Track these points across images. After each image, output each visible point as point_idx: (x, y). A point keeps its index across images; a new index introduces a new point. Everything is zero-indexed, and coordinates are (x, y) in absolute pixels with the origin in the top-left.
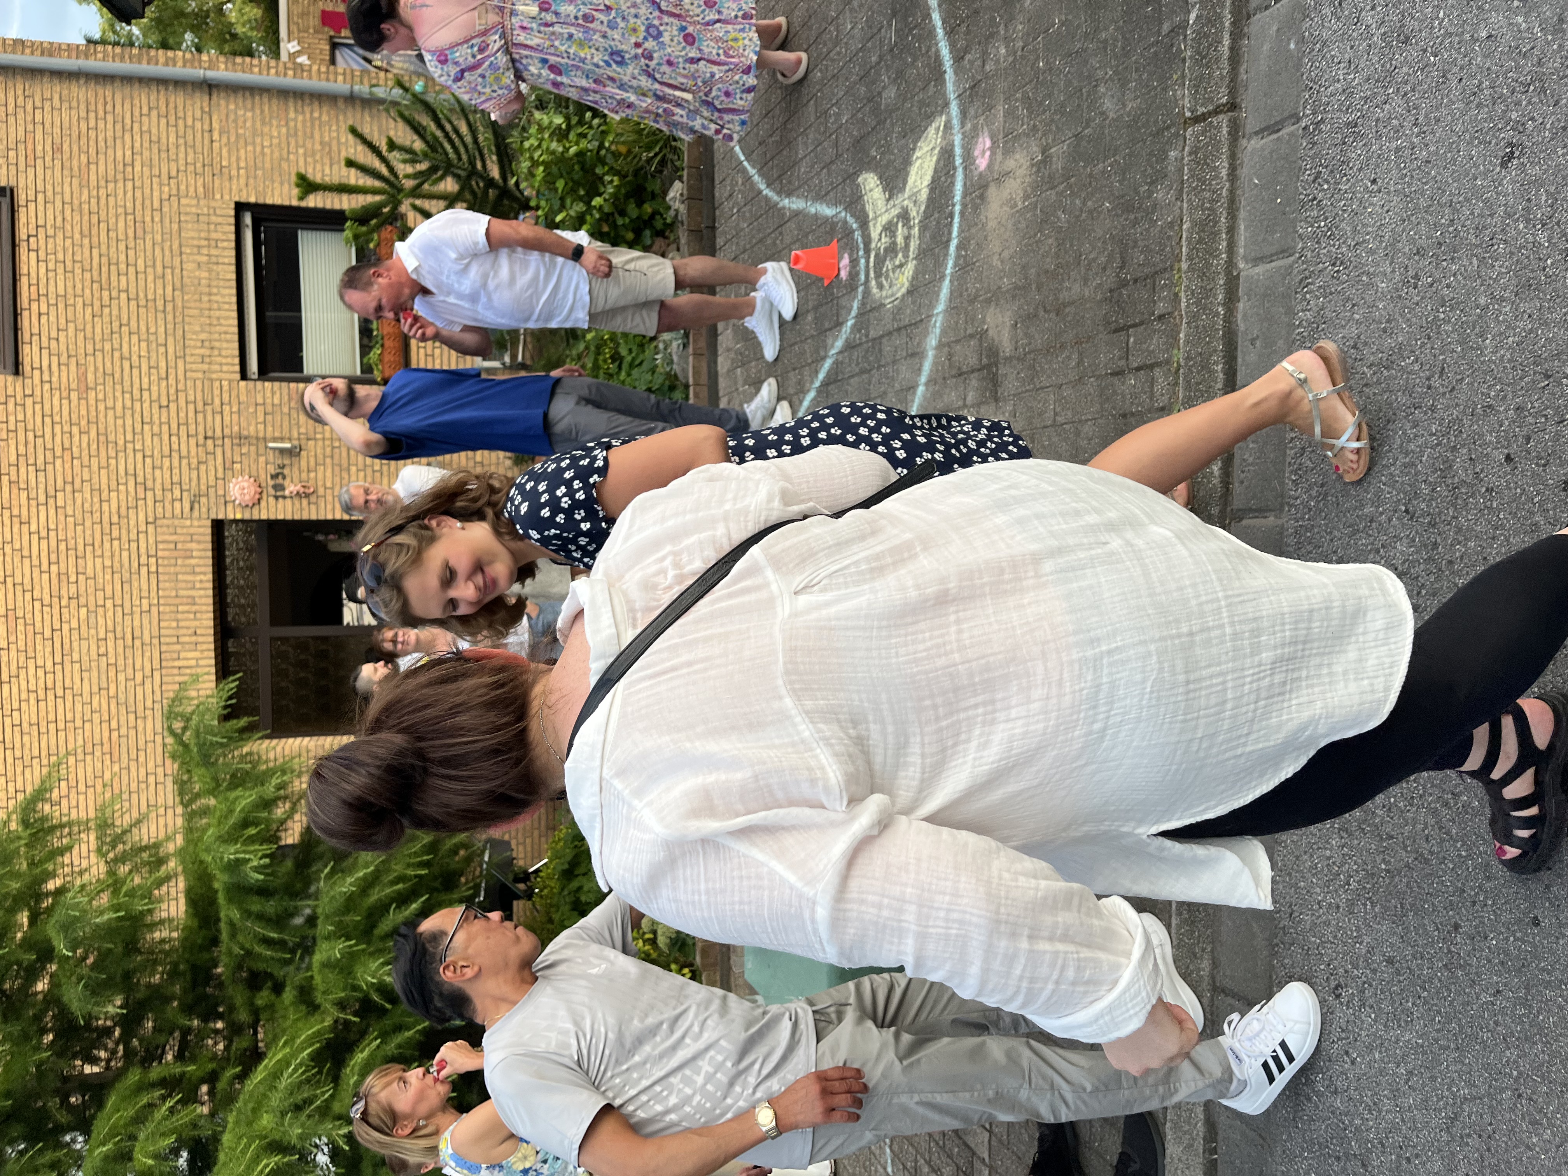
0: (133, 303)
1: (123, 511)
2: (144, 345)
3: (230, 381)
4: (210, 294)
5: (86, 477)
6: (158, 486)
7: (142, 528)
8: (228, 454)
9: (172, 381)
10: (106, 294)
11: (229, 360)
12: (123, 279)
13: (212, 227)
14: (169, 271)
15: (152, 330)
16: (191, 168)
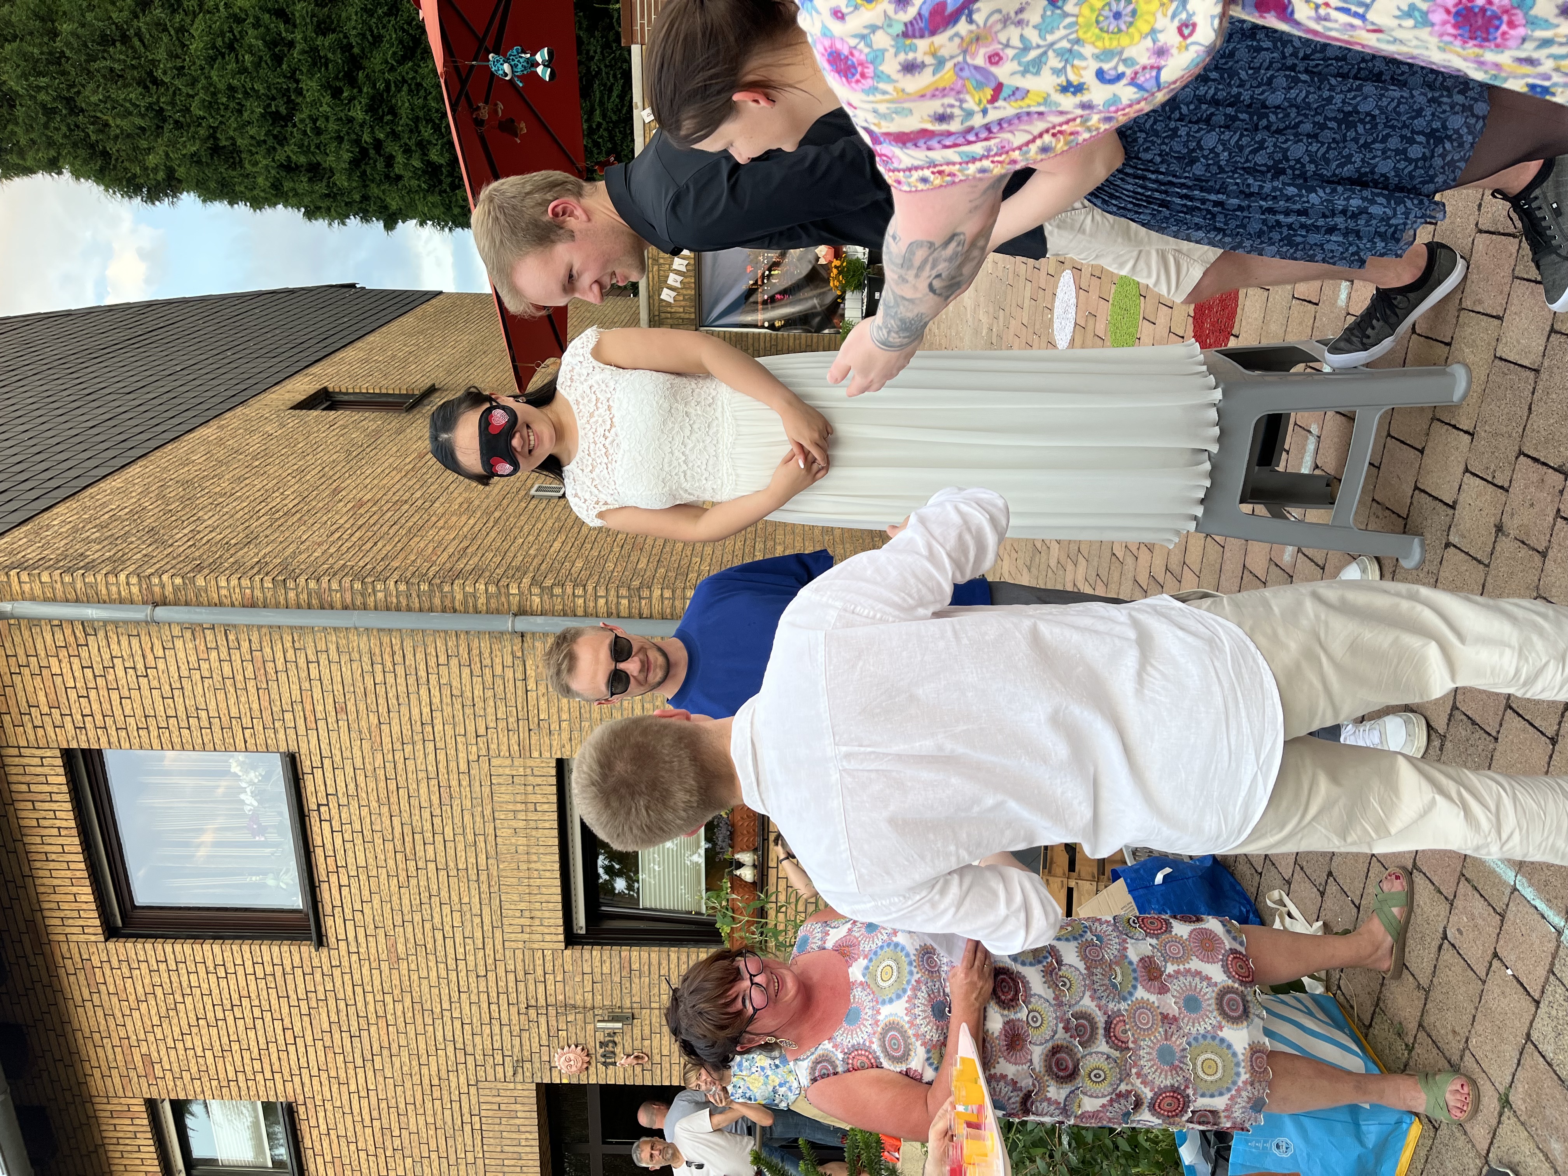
0: (443, 873)
1: (444, 1075)
2: (456, 915)
3: (554, 951)
4: (529, 862)
5: (403, 1042)
6: (479, 1052)
7: (464, 1089)
8: (553, 1022)
9: (489, 951)
10: (411, 864)
11: (552, 930)
12: (430, 849)
13: (530, 788)
14: (482, 838)
15: (466, 900)
16: (502, 724)
